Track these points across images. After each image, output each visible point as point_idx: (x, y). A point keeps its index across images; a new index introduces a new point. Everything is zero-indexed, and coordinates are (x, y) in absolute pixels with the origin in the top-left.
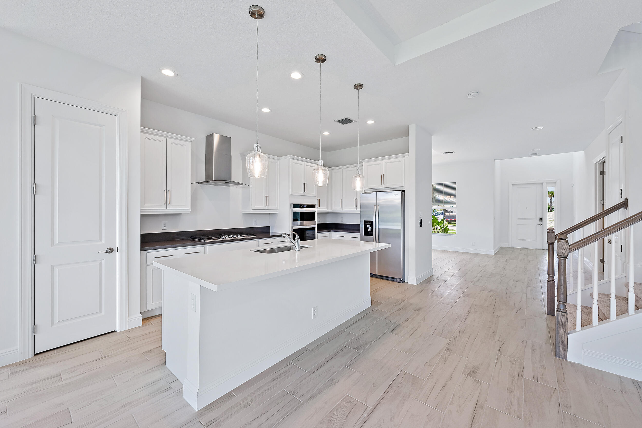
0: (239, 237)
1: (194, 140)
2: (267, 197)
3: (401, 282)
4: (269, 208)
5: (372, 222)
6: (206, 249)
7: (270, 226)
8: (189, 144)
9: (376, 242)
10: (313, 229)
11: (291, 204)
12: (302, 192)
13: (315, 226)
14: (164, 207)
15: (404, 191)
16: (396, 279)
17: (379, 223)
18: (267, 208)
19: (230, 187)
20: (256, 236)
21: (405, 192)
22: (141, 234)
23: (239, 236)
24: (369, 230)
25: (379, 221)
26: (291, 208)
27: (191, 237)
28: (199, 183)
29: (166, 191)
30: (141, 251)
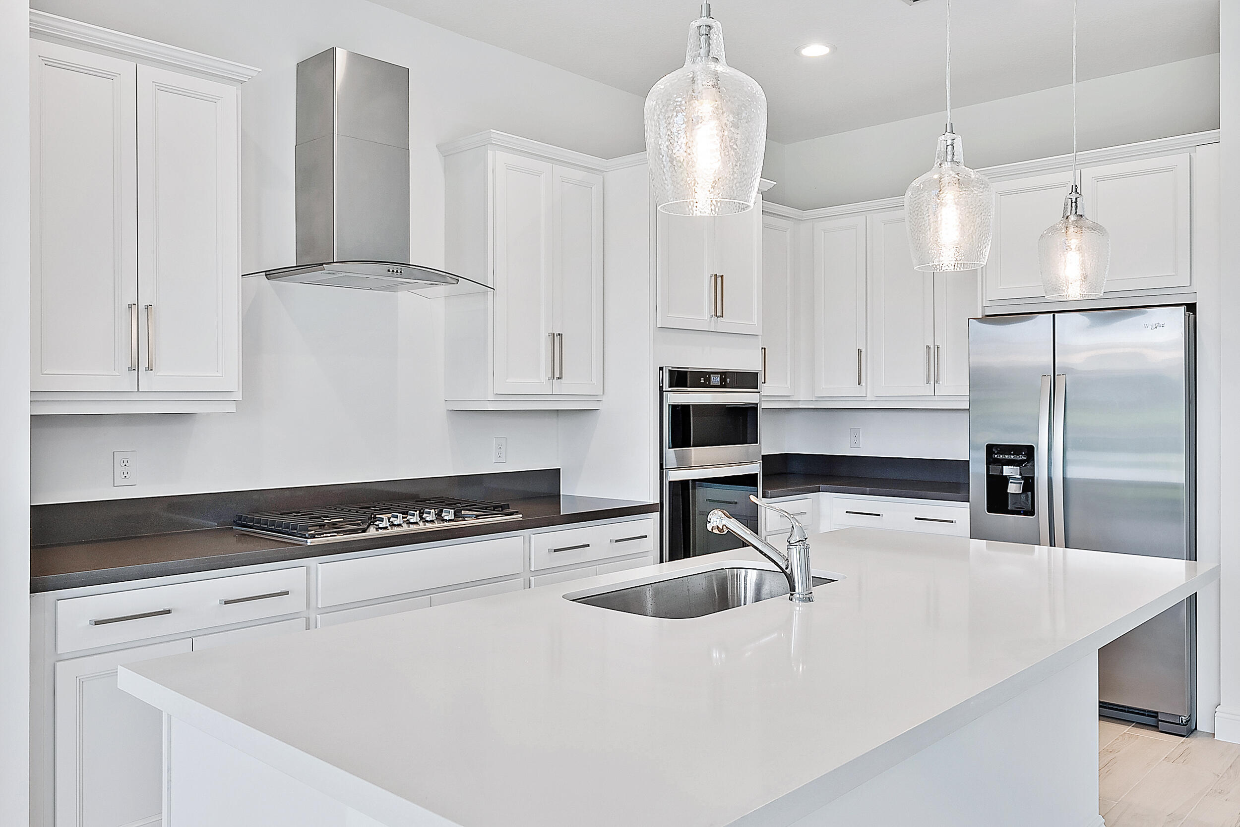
0: (450, 520)
1: (255, 74)
2: (557, 339)
3: (1183, 730)
4: (565, 386)
5: (1029, 451)
6: (313, 576)
7: (560, 469)
8: (231, 92)
9: (1052, 544)
10: (749, 480)
11: (661, 369)
12: (706, 316)
13: (756, 468)
14: (127, 383)
15: (1191, 308)
16: (1155, 715)
17: (1069, 455)
18: (559, 387)
19: (399, 293)
20: (517, 513)
21: (1195, 314)
22: (31, 506)
23: (448, 514)
24: (1013, 488)
25: (1069, 445)
26: (661, 388)
27: (240, 518)
28: (269, 274)
29: (134, 308)
30: (30, 593)
